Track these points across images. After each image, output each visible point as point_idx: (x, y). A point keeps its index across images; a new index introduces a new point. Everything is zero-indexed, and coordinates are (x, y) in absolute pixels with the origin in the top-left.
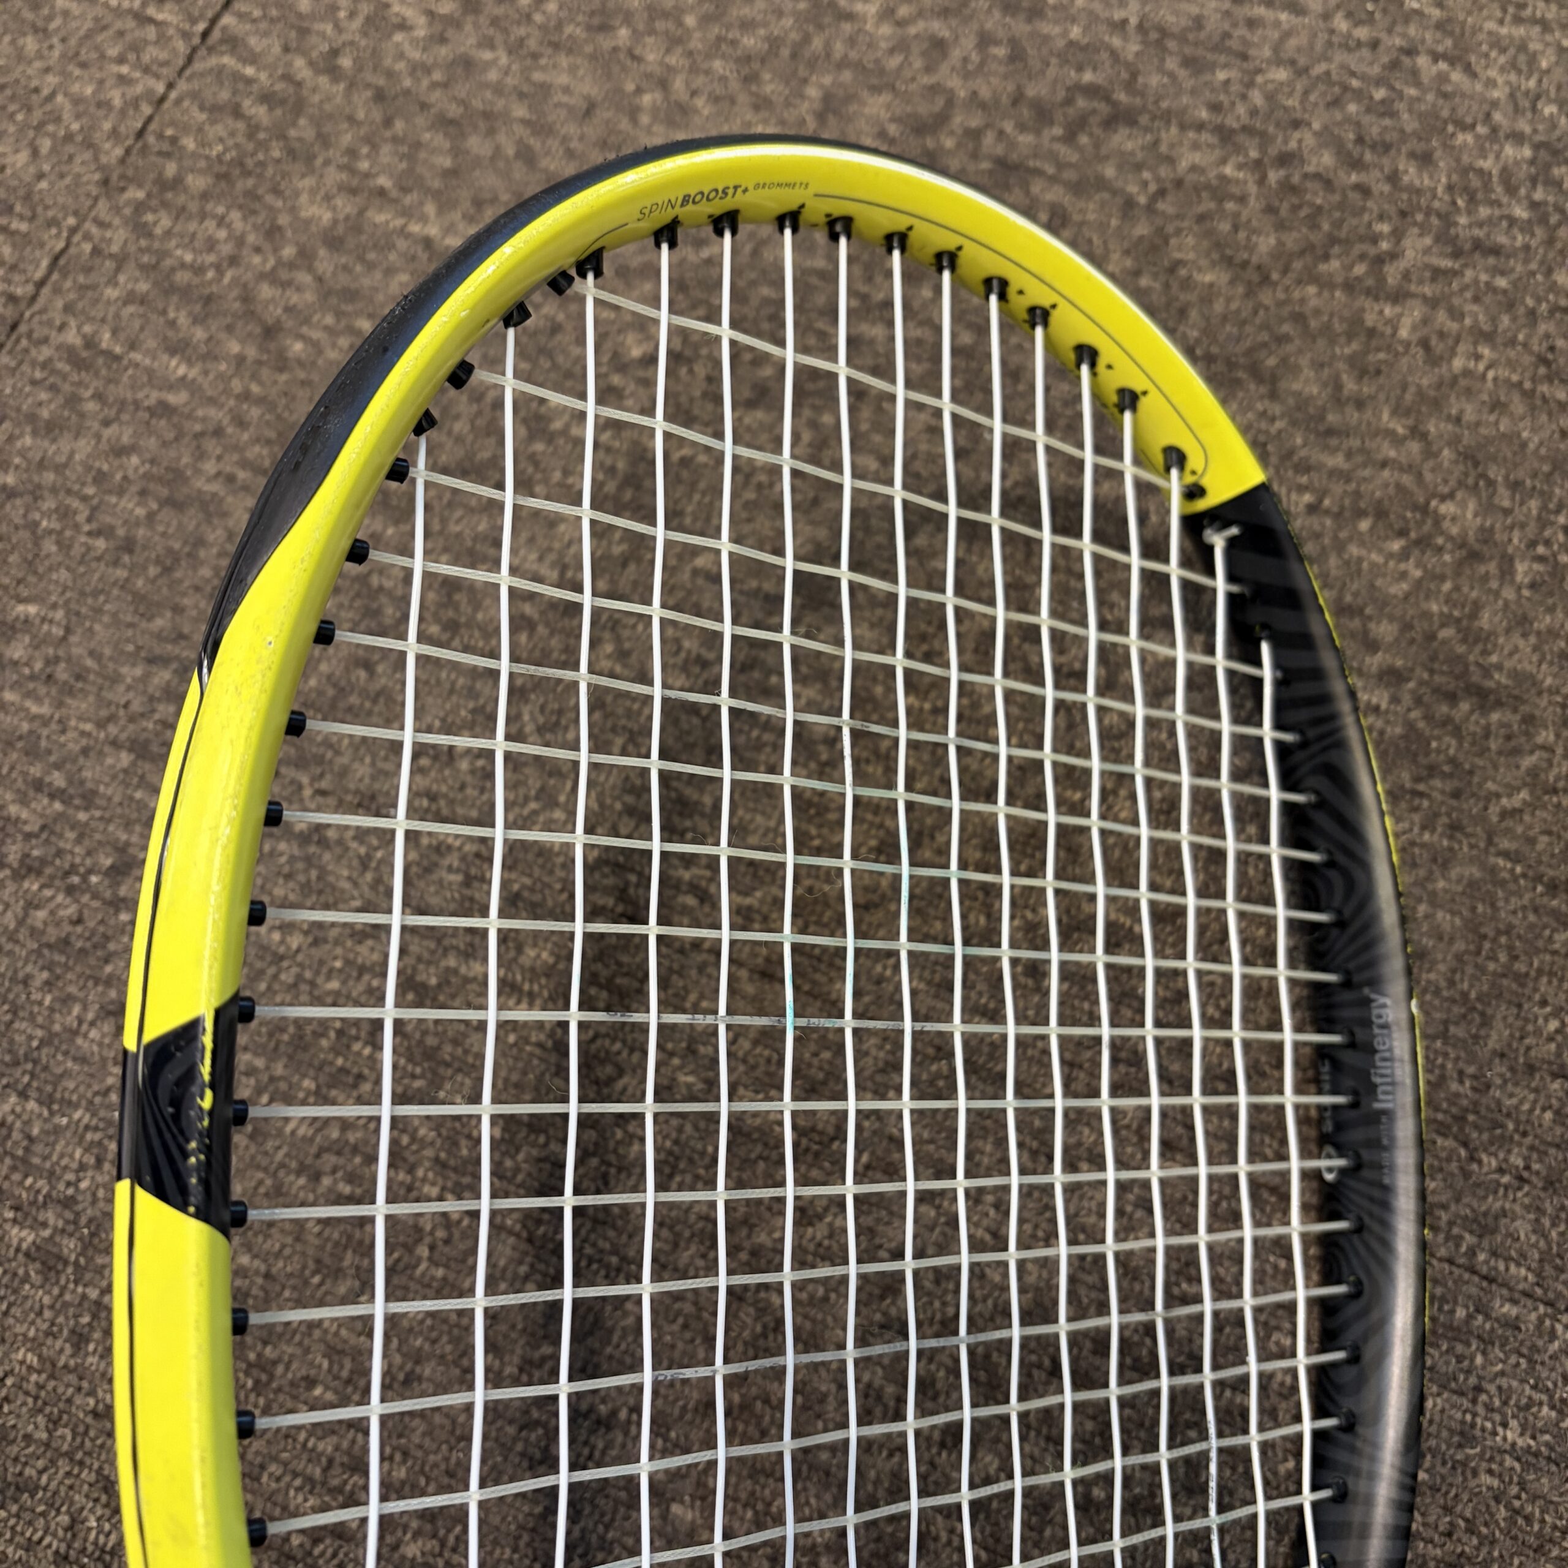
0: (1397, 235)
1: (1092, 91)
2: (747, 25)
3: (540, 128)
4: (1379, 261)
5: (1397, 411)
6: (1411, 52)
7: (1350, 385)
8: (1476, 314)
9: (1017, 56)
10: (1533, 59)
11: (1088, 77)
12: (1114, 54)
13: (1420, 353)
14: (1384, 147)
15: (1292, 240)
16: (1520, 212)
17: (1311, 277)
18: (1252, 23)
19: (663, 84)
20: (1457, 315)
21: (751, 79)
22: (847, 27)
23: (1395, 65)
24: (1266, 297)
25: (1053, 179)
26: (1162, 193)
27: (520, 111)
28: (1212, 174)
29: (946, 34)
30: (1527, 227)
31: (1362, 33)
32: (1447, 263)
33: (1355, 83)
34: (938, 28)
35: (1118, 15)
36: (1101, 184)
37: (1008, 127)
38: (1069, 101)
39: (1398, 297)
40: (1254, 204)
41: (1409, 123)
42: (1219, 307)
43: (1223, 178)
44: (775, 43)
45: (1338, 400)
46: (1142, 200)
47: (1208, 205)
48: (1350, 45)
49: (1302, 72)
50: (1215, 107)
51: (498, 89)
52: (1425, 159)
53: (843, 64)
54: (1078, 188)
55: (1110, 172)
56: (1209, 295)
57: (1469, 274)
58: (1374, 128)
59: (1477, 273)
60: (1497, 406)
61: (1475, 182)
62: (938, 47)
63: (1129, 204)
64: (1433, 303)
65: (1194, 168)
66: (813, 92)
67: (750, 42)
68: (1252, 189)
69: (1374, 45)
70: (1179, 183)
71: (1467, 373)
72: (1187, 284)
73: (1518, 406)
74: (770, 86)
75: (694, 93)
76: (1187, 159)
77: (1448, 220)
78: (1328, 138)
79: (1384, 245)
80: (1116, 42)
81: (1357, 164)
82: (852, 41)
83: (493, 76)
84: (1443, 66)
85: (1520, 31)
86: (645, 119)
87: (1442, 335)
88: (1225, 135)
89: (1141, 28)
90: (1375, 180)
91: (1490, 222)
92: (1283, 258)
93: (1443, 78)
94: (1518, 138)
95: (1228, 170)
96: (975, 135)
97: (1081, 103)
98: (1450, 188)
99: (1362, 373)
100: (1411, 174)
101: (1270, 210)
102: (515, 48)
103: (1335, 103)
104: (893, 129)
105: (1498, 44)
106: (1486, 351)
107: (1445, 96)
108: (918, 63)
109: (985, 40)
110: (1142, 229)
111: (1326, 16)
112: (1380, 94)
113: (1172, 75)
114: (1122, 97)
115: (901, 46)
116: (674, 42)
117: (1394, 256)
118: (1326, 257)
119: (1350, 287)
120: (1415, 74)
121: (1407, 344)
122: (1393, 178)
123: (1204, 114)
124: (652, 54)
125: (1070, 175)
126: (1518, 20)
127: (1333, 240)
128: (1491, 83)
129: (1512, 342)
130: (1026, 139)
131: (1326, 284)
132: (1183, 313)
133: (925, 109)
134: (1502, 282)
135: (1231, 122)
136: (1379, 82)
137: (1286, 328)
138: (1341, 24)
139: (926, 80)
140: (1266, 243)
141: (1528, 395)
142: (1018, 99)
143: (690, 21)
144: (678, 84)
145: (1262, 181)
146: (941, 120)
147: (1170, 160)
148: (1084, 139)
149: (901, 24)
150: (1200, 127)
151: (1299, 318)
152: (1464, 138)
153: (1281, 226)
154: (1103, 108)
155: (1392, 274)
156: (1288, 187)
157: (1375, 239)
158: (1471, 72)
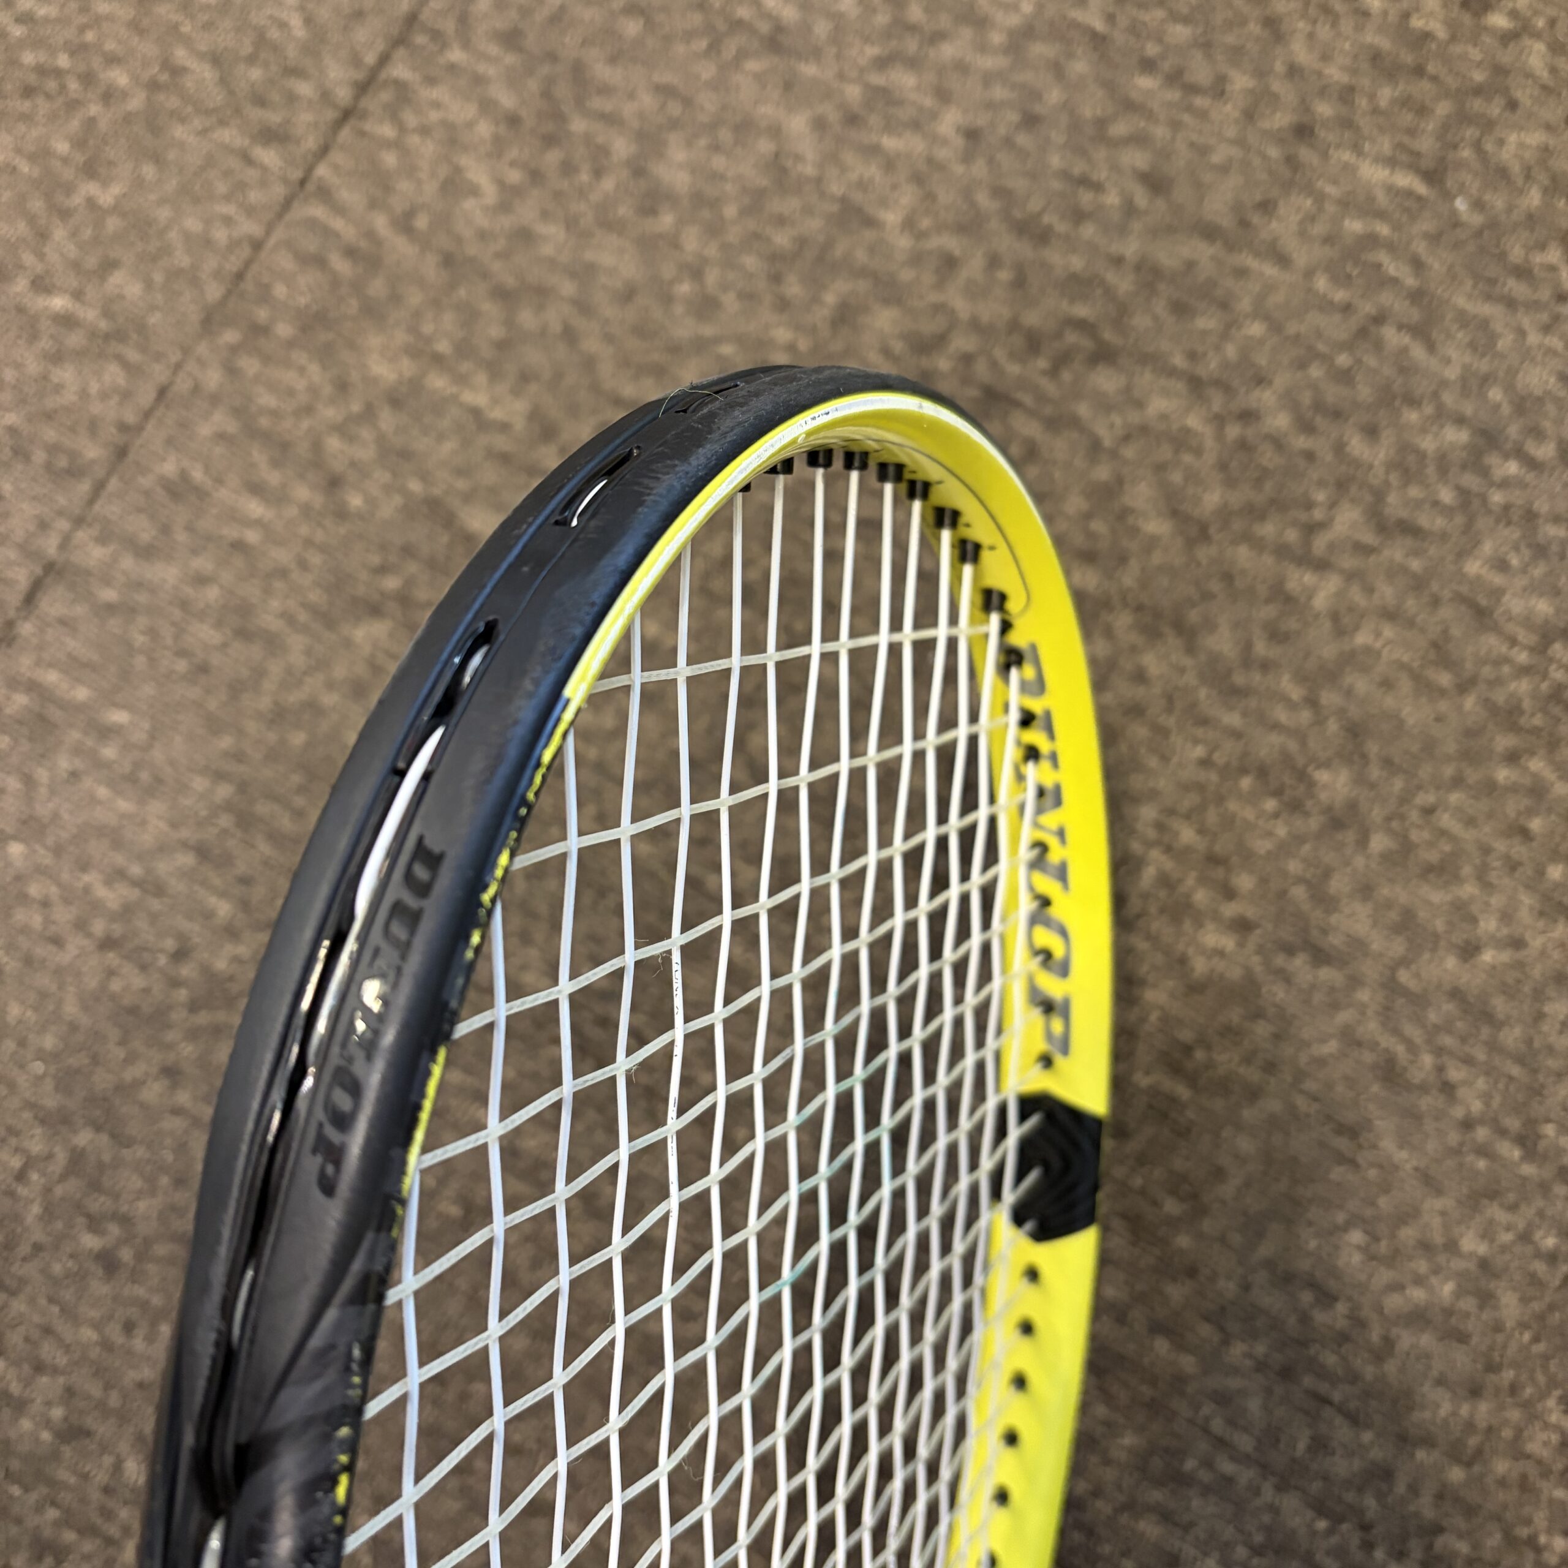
0: (1333, 505)
1: (1082, 325)
2: (781, 221)
3: (583, 307)
4: (1311, 529)
5: (1301, 678)
6: (1379, 319)
7: (1261, 648)
8: (1387, 593)
9: (1020, 282)
10: (1493, 338)
11: (1082, 311)
12: (1109, 292)
13: (1327, 625)
14: (1337, 415)
15: (1237, 498)
16: (1446, 496)
17: (1247, 537)
18: (1241, 273)
19: (698, 275)
20: (1370, 590)
21: (776, 278)
22: (869, 235)
23: (1362, 333)
24: (1204, 553)
25: (1032, 413)
26: (1126, 438)
27: (568, 288)
28: (1175, 427)
29: (957, 253)
30: (1448, 511)
31: (1340, 295)
32: (1369, 538)
33: (1321, 347)
34: (951, 243)
35: (1116, 248)
36: (1075, 422)
37: (999, 353)
38: (1059, 335)
39: (1322, 566)
40: (1210, 457)
41: (1364, 392)
42: (1157, 558)
43: (1187, 431)
44: (802, 242)
45: (1247, 660)
46: (1107, 442)
47: (1165, 452)
48: (1326, 306)
49: (1275, 327)
50: (1192, 356)
51: (552, 262)
52: (1371, 432)
53: (862, 272)
54: (1054, 424)
55: (1083, 410)
56: (1152, 543)
57: (1386, 553)
58: (1333, 393)
59: (1396, 552)
60: (1387, 684)
61: (1411, 459)
62: (949, 263)
63: (1095, 447)
64: (1350, 576)
65: (1164, 417)
66: (830, 298)
67: (782, 239)
68: (1209, 443)
69: (1347, 309)
70: (1144, 430)
71: (1368, 650)
72: (1134, 531)
73: (1405, 685)
74: (794, 288)
75: (725, 287)
76: (1158, 405)
77: (1379, 495)
78: (1290, 401)
79: (1318, 514)
80: (1111, 277)
81: (1307, 427)
82: (872, 250)
83: (547, 250)
84: (1406, 339)
85: (1486, 309)
86: (679, 309)
87: (1351, 609)
88: (1196, 385)
89: (1138, 268)
90: (1321, 446)
91: (1418, 504)
92: (1225, 515)
93: (1404, 351)
94: (1460, 420)
95: (1194, 421)
96: (967, 359)
97: (1072, 337)
98: (1390, 466)
99: (1276, 635)
100: (1357, 446)
101: (1223, 466)
102: (571, 223)
103: (1302, 365)
104: (898, 347)
105: (1464, 320)
106: (1388, 632)
107: (1403, 370)
108: (928, 278)
109: (994, 262)
110: (1103, 473)
111: (1309, 274)
112: (1343, 360)
113: (1155, 318)
114: (1108, 335)
115: (916, 259)
116: (714, 230)
117: (1322, 526)
118: (1262, 517)
119: (1282, 551)
120: (1379, 346)
121: (1317, 616)
122: (1340, 448)
123: (1179, 361)
124: (692, 241)
125: (1048, 410)
126: (1488, 297)
127: (1273, 502)
128: (1448, 361)
129: (1411, 623)
130: (1013, 369)
131: (1258, 545)
132: (1123, 559)
133: (929, 327)
134: (1416, 565)
135: (1201, 371)
136: (1347, 346)
137: (1215, 586)
138: (1321, 283)
139: (934, 297)
140: (1212, 499)
141: (1417, 678)
142: (1014, 325)
143: (730, 211)
144: (712, 277)
145: (1220, 436)
146: (938, 342)
147: (1140, 404)
148: (1066, 376)
149: (921, 235)
150: (1172, 372)
151: (1228, 577)
152: (1412, 416)
153: (1230, 483)
154: (1087, 343)
155: (1320, 544)
156: (1243, 445)
157: (1309, 505)
158: (1431, 347)
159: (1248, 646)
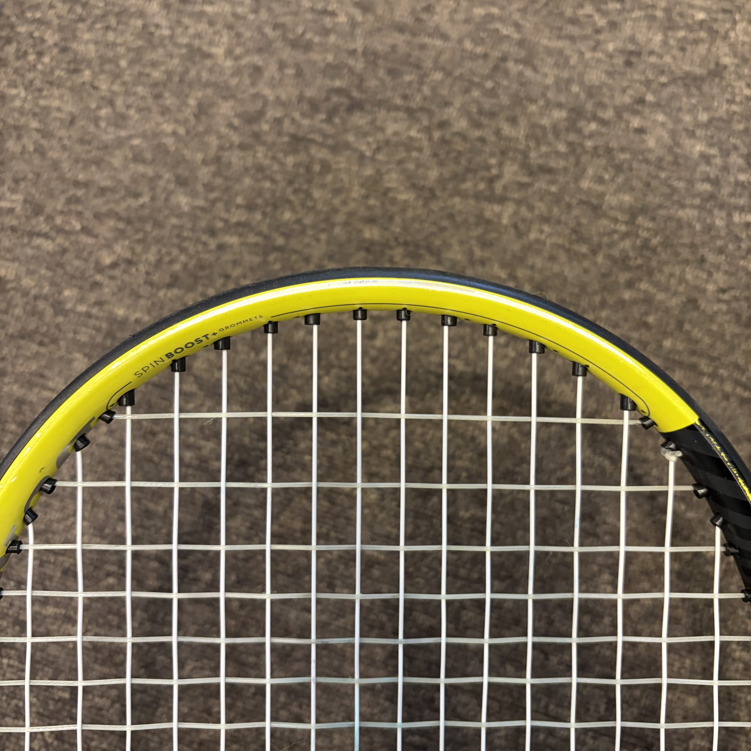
0: (501, 165)
1: (339, 91)
2: (154, 64)
3: (46, 134)
4: (491, 181)
5: (503, 265)
6: (504, 59)
7: (478, 253)
8: (541, 207)
9: (299, 74)
10: (567, 59)
11: (337, 83)
12: (351, 70)
13: (512, 231)
14: (492, 115)
15: (447, 172)
16: (562, 148)
17: (457, 193)
18: (423, 47)
19: (111, 103)
20: (531, 208)
21: (158, 97)
22: (208, 63)
23: (496, 68)
24: (435, 206)
25: (322, 145)
26: (378, 149)
27: (34, 124)
28: (404, 137)
29: (260, 63)
30: (564, 156)
31: (479, 50)
32: (525, 179)
33: (476, 79)
34: (257, 60)
35: (351, 46)
36: (347, 146)
37: (297, 115)
38: (328, 99)
39: (502, 200)
40: (427, 152)
41: (505, 100)
42: (410, 214)
43: (411, 138)
44: (169, 74)
45: (472, 262)
46: (368, 154)
47: (402, 154)
48: (473, 57)
49: (448, 74)
50: (405, 97)
51: (21, 112)
52: (513, 121)
53: (207, 85)
54: (335, 149)
55: (351, 138)
56: (405, 206)
57: (537, 185)
58: (488, 103)
59: (541, 184)
60: (552, 258)
61: (538, 132)
62: (257, 70)
63: (362, 157)
64: (519, 202)
65: (396, 134)
66: (192, 102)
67: (157, 74)
68: (425, 143)
69: (485, 56)
70: (387, 143)
71: (537, 241)
72: (394, 201)
73: (563, 257)
74: (169, 100)
75: (129, 107)
76: (391, 128)
77: (525, 155)
78: (464, 111)
79: (494, 171)
80: (351, 62)
81: (478, 125)
82: (211, 71)
83: (17, 103)
84: (521, 67)
85: (560, 44)
86: (103, 124)
87: (524, 220)
88: (410, 112)
89: (365, 53)
90: (489, 134)
91: (547, 155)
92: (442, 181)
93: (521, 74)
94: (560, 106)
95: (413, 133)
96: (278, 121)
97: (335, 99)
98: (527, 137)
99: (485, 244)
100: (507, 129)
101: (435, 155)
102: (29, 86)
103: (467, 91)
104: (236, 122)
105: (549, 52)
106: (547, 228)
107: (522, 84)
108: (247, 81)
109: (282, 65)
110: (369, 171)
111: (460, 41)
112: (489, 84)
113: (381, 80)
114: (355, 94)
115: (237, 72)
116: (116, 76)
117: (499, 177)
118: (464, 180)
119: (478, 196)
120: (507, 73)
121: (506, 227)
122: (498, 132)
123: (398, 101)
124: (104, 86)
125: (330, 142)
126: (559, 37)
127: (468, 170)
128: (546, 75)
129: (559, 222)
130: (306, 122)
131: (464, 195)
132: (391, 218)
133: (252, 108)
134: (554, 189)
135: (413, 105)
136: (489, 77)
137: (445, 223)
138: (468, 45)
139: (252, 91)
140: (433, 174)
141: (568, 251)
142: (301, 98)
143: (123, 63)
144: (119, 102)
145: (430, 139)
146: (260, 114)
147: (382, 129)
148: (337, 120)
149: (237, 58)
150: (397, 108)
151: (451, 217)
152: (533, 108)
153: (441, 164)
154: (345, 101)
155: (498, 187)
156: (444, 141)
157: (488, 168)
158: (535, 69)
159: (471, 253)
